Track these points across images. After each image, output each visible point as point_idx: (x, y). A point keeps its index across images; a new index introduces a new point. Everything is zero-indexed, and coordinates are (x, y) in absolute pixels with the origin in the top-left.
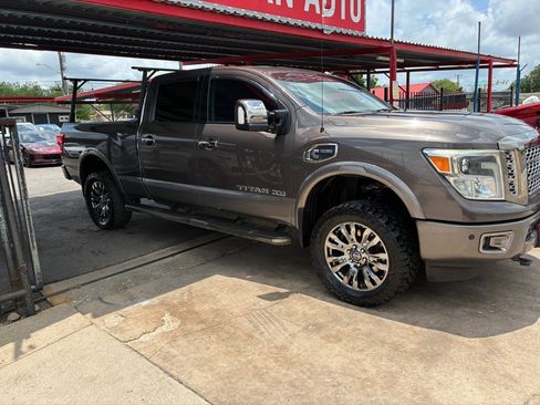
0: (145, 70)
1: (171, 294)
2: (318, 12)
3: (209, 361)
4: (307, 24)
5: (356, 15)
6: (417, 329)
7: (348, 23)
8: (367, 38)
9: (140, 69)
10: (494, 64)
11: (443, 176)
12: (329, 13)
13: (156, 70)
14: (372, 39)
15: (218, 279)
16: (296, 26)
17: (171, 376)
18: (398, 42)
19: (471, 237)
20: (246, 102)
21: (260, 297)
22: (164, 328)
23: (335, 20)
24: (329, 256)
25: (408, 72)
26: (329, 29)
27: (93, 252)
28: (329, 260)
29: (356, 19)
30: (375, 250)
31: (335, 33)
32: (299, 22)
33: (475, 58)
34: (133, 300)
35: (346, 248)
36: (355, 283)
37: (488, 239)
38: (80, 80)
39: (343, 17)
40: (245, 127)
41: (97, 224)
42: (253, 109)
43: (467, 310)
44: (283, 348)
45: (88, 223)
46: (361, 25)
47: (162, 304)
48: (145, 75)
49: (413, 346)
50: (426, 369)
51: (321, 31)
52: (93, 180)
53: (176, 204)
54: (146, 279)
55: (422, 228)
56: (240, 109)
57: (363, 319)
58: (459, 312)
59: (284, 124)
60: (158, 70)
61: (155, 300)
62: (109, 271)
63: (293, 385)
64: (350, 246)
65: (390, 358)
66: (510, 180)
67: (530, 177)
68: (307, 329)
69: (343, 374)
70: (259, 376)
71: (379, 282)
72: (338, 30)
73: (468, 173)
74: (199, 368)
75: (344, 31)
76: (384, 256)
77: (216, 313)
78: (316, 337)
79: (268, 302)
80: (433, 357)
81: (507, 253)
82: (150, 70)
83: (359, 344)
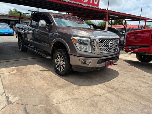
0: (32, 11)
1: (21, 67)
3: (13, 80)
6: (66, 81)
7: (93, 4)
8: (99, 9)
9: (31, 11)
11: (75, 44)
12: (86, 1)
13: (35, 12)
14: (100, 9)
15: (36, 65)
16: (74, 3)
17: (2, 81)
19: (79, 60)
21: (40, 70)
22: (12, 73)
23: (88, 2)
24: (56, 62)
25: (126, 20)
26: (85, 5)
27: (13, 55)
29: (96, 3)
30: (63, 61)
31: (87, 6)
33: (139, 18)
34: (12, 66)
35: (59, 60)
36: (60, 69)
37: (85, 61)
38: (22, 13)
39: (91, 2)
40: (40, 27)
41: (20, 49)
43: (84, 80)
45: (18, 49)
46: (98, 5)
47: (17, 68)
48: (32, 13)
49: (60, 85)
51: (83, 5)
54: (20, 63)
56: (39, 22)
57: (57, 78)
58: (81, 80)
61: (17, 67)
62: (13, 60)
63: (24, 87)
64: (60, 60)
65: (52, 86)
66: (93, 47)
67: (101, 47)
68: (41, 78)
69: (37, 87)
70: (19, 84)
71: (63, 69)
72: (89, 6)
73: (81, 44)
74: (9, 81)
75: (91, 6)
76: (64, 63)
77: (26, 72)
78: (41, 79)
79: (40, 71)
80: (62, 87)
81: (90, 66)
82: (34, 11)
83: (49, 82)
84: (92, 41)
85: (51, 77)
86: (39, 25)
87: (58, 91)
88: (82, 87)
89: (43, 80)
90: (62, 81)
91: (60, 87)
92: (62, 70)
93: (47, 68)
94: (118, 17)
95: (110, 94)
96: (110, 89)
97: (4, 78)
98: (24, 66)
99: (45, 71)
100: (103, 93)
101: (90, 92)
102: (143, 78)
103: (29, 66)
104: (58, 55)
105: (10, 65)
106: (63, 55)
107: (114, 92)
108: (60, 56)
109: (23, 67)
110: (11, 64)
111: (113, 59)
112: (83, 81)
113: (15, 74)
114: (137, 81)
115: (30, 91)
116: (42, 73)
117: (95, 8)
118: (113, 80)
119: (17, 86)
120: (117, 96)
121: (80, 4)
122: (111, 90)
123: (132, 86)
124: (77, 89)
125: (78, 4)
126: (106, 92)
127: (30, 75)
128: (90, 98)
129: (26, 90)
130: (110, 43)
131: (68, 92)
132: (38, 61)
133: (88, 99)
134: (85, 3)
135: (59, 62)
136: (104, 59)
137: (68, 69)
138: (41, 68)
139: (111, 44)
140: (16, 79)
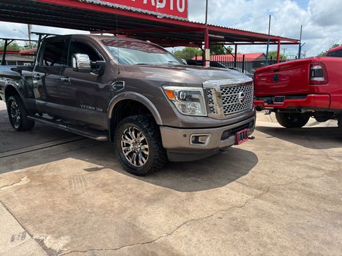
0: (40, 34)
1: (35, 167)
2: (153, 4)
3: (31, 200)
4: (145, 11)
5: (181, 7)
6: (158, 187)
7: (175, 12)
8: (188, 22)
9: (37, 34)
10: (281, 42)
11: (171, 101)
12: (162, 5)
13: (48, 35)
14: (192, 22)
16: (136, 12)
17: (5, 207)
18: (211, 26)
19: (185, 136)
20: (78, 56)
21: (85, 170)
22: (18, 184)
24: (124, 146)
25: (236, 44)
26: (160, 15)
27: (3, 143)
28: (124, 149)
29: (181, 10)
30: (144, 142)
31: (165, 18)
32: (140, 10)
34: (12, 169)
35: (131, 142)
36: (135, 162)
37: (197, 138)
38: (9, 39)
39: (172, 8)
40: (77, 70)
41: (14, 127)
42: (82, 59)
43: (193, 178)
44: (78, 195)
46: (185, 14)
47: (27, 172)
48: (40, 37)
49: (148, 195)
50: (146, 206)
51: (156, 16)
52: (12, 101)
53: (56, 116)
54: (28, 158)
55: (163, 130)
56: (74, 59)
57: (132, 182)
58: (188, 180)
59: (102, 69)
60: (50, 35)
61: (24, 170)
62: (7, 154)
63: (68, 212)
64: (133, 141)
65: (131, 201)
66: (211, 105)
67: (226, 104)
68: (98, 186)
69: (99, 208)
70: (53, 208)
71: (145, 161)
72: (168, 16)
73: (185, 100)
74: (23, 203)
75: (172, 17)
76: (147, 146)
77: (54, 177)
78: (99, 190)
79: (87, 172)
80: (155, 201)
81: (208, 145)
82: (43, 34)
83: (120, 194)
84: (207, 91)
85: (118, 182)
86: (74, 66)
87: (149, 209)
88: (198, 195)
89: (105, 191)
90: (147, 187)
91: (151, 201)
92: (140, 162)
93: (99, 162)
94: (223, 37)
95: (260, 201)
96: (255, 190)
97: (8, 199)
98: (41, 165)
99: (97, 169)
100: (245, 199)
101: (218, 202)
102: (307, 159)
103: (54, 163)
104: (128, 131)
105: (5, 167)
106: (143, 129)
107: (267, 195)
108: (133, 132)
109: (39, 166)
110: (5, 164)
111: (247, 127)
112: (194, 181)
113: (28, 186)
114: (298, 167)
115: (86, 219)
116: (93, 175)
117: (181, 21)
118: (253, 172)
119: (50, 212)
120: (275, 202)
121: (150, 12)
122: (259, 192)
123: (294, 179)
124: (188, 199)
125: (146, 14)
126: (250, 197)
127: (66, 183)
128: (224, 215)
129: (77, 220)
130: (241, 93)
131: (172, 208)
132: (71, 151)
133: (221, 216)
134: (160, 10)
135: (132, 146)
136: (233, 129)
137: (158, 159)
138: (86, 164)
139: (242, 95)
140: (38, 197)
